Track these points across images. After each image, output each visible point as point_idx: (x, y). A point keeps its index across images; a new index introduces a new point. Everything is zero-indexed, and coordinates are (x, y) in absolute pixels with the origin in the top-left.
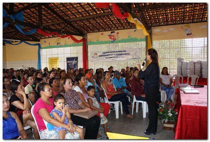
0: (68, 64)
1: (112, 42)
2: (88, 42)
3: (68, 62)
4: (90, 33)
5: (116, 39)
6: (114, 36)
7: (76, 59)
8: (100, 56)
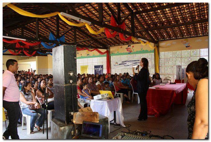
0: (95, 70)
1: (129, 53)
2: (111, 53)
3: (96, 69)
4: (112, 46)
5: (131, 51)
6: (130, 49)
7: (102, 66)
8: (119, 64)
